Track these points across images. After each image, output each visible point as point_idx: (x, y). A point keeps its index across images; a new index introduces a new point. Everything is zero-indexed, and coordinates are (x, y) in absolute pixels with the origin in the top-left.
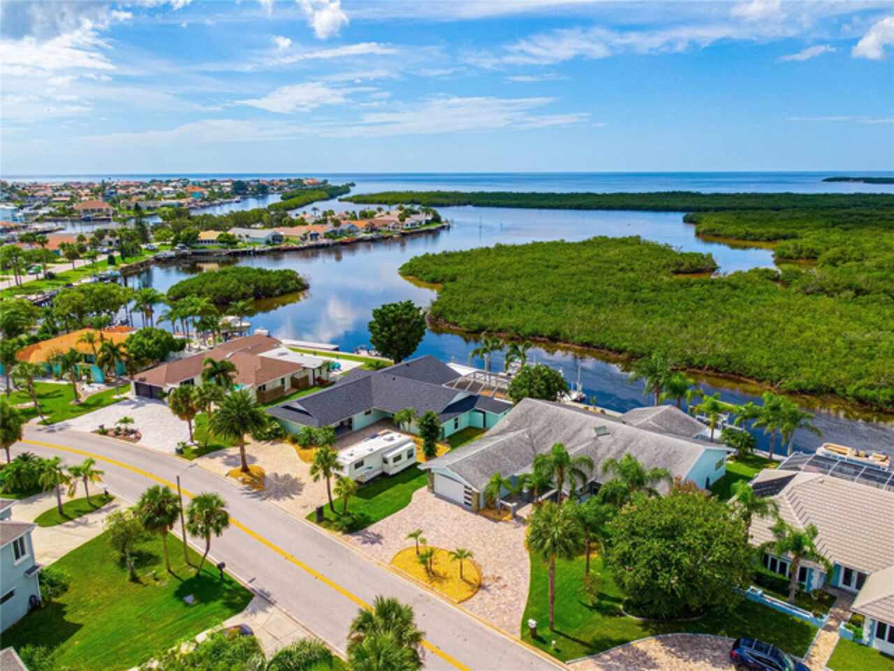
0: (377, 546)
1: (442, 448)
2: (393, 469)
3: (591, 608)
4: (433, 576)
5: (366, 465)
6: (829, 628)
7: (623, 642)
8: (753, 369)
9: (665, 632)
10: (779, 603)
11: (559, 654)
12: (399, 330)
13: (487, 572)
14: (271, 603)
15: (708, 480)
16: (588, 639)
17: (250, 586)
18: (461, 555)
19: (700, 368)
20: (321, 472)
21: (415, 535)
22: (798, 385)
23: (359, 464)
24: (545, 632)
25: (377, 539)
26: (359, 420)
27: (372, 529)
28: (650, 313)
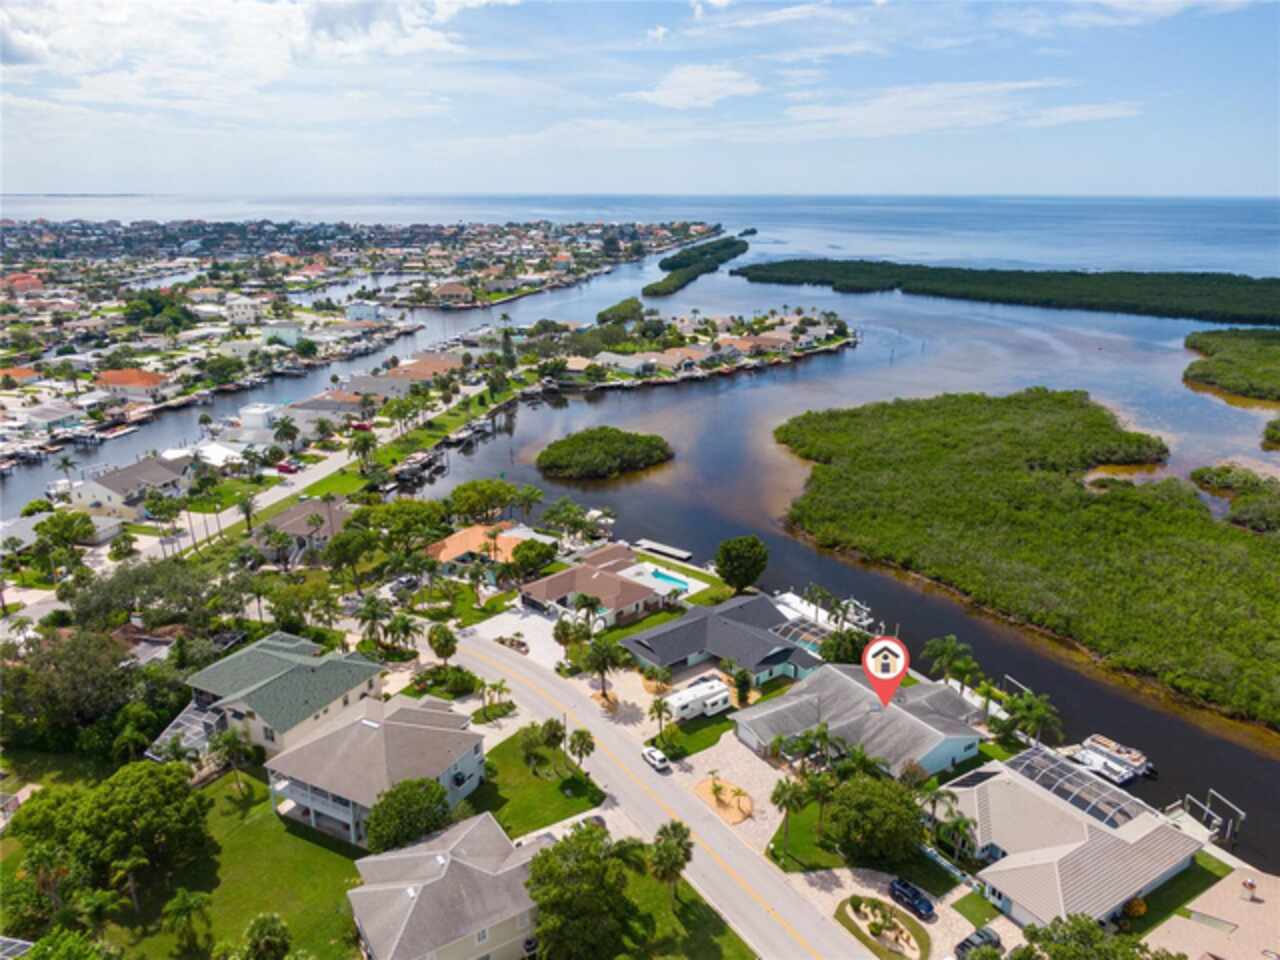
0: (688, 775)
1: (754, 696)
2: (710, 712)
3: (817, 845)
4: (721, 803)
5: (690, 708)
6: (969, 884)
7: (827, 868)
8: (1089, 635)
9: (859, 866)
10: (945, 863)
11: (785, 868)
13: (757, 807)
14: (617, 804)
15: (955, 760)
16: (806, 862)
17: (605, 790)
18: (738, 793)
20: (655, 714)
21: (712, 773)
22: (1123, 663)
23: (684, 707)
24: (780, 853)
25: (689, 769)
26: (693, 658)
27: (688, 760)
28: (1023, 543)
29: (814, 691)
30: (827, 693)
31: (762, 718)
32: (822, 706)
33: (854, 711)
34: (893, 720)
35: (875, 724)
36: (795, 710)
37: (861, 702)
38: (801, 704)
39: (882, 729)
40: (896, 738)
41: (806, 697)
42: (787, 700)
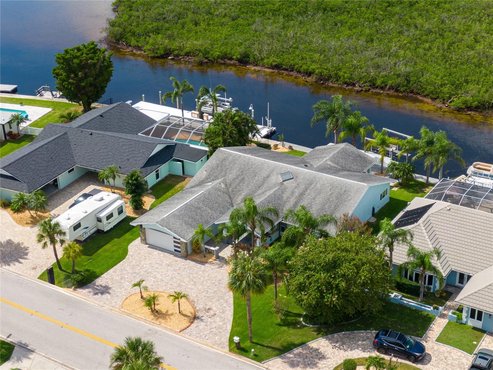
0: (106, 296)
1: (148, 201)
2: (107, 226)
3: (279, 325)
4: (157, 313)
5: (83, 226)
6: (443, 316)
7: (302, 344)
8: (429, 87)
9: (333, 332)
10: (412, 303)
11: (257, 358)
12: (86, 76)
13: (199, 306)
14: (32, 351)
15: (374, 209)
16: (277, 345)
17: (9, 340)
18: (178, 296)
19: (382, 88)
20: (47, 240)
21: (138, 284)
22: (465, 103)
23: (77, 227)
24: (246, 344)
25: (105, 290)
26: (63, 179)
27: (99, 281)
28: (339, 25)
29: (216, 178)
30: (231, 176)
31: (173, 215)
32: (230, 190)
33: (265, 185)
34: (310, 183)
35: (293, 193)
36: (205, 199)
37: (268, 176)
38: (209, 192)
39: (302, 194)
40: (319, 200)
41: (210, 185)
42: (192, 193)
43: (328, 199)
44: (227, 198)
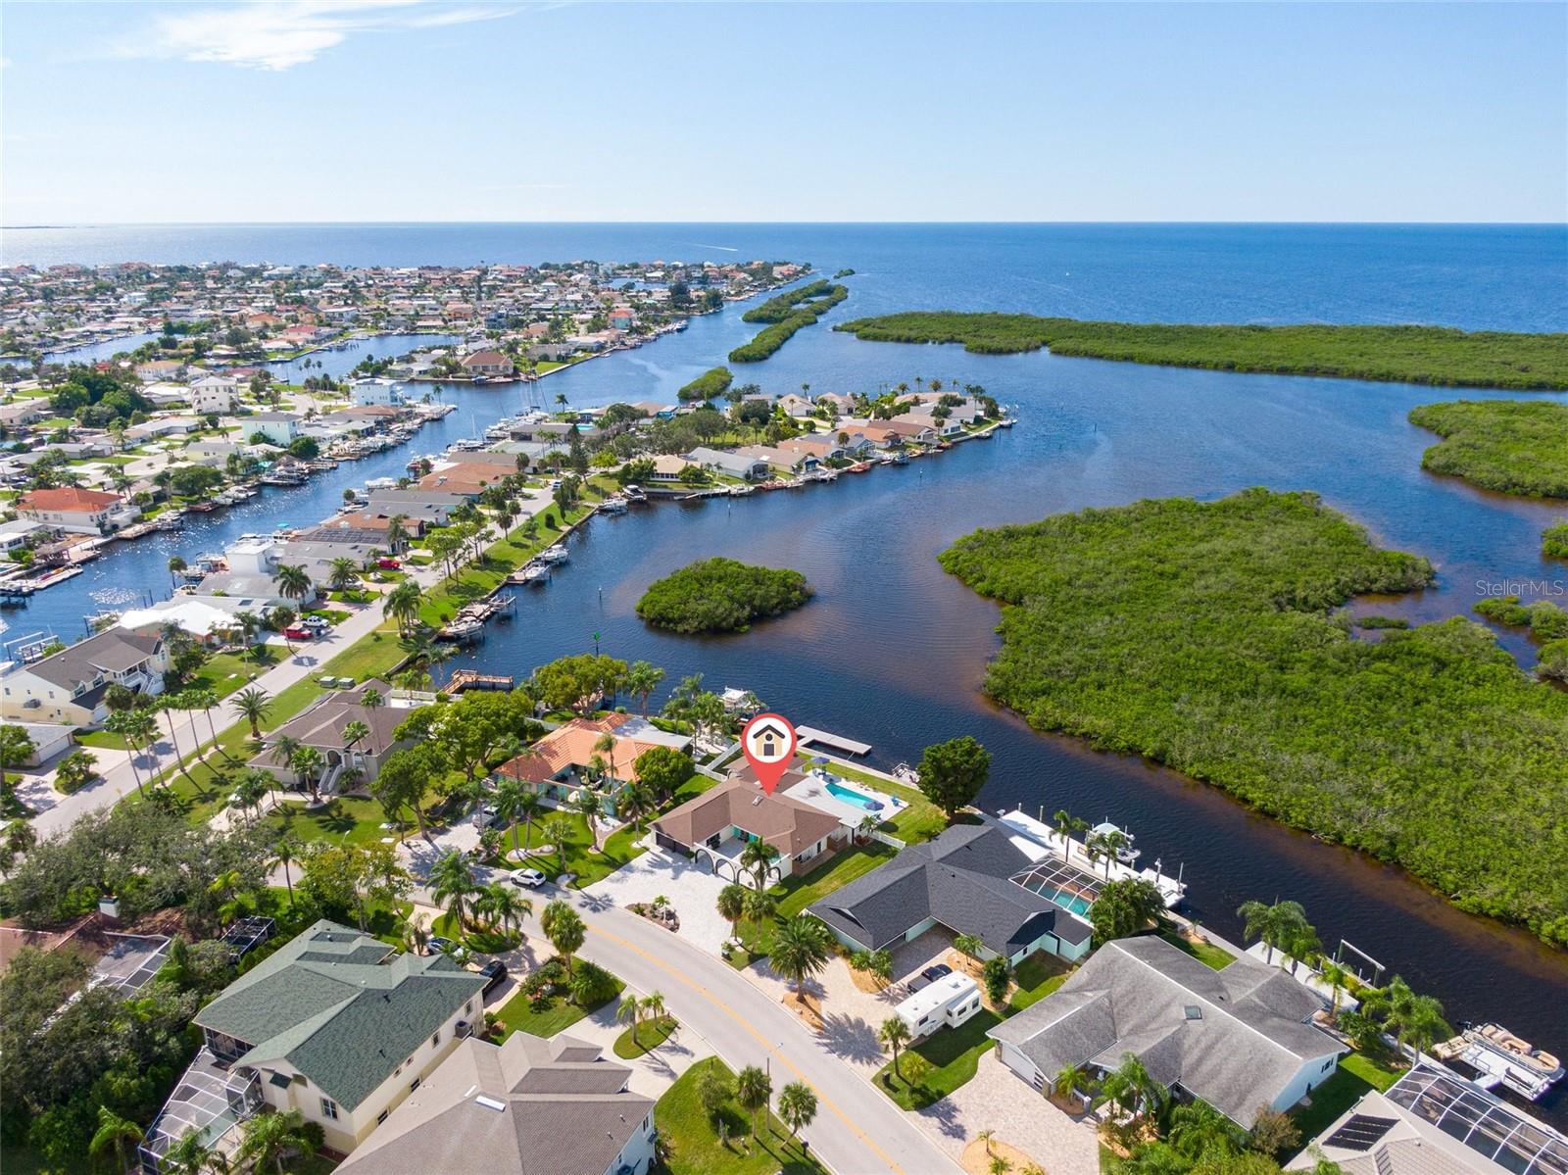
2: (957, 1022)
5: (929, 1020)
15: (1309, 1086)
22: (1478, 905)
23: (924, 1020)
29: (1099, 988)
30: (1118, 990)
31: (1039, 1038)
32: (1115, 1010)
33: (1162, 1019)
34: (1223, 1033)
35: (1198, 1041)
36: (1081, 1020)
37: (1168, 1005)
38: (1088, 1009)
39: (1210, 1048)
40: (1233, 1063)
41: (1091, 996)
42: (1067, 1004)
43: (1246, 1066)
44: (1110, 1025)
